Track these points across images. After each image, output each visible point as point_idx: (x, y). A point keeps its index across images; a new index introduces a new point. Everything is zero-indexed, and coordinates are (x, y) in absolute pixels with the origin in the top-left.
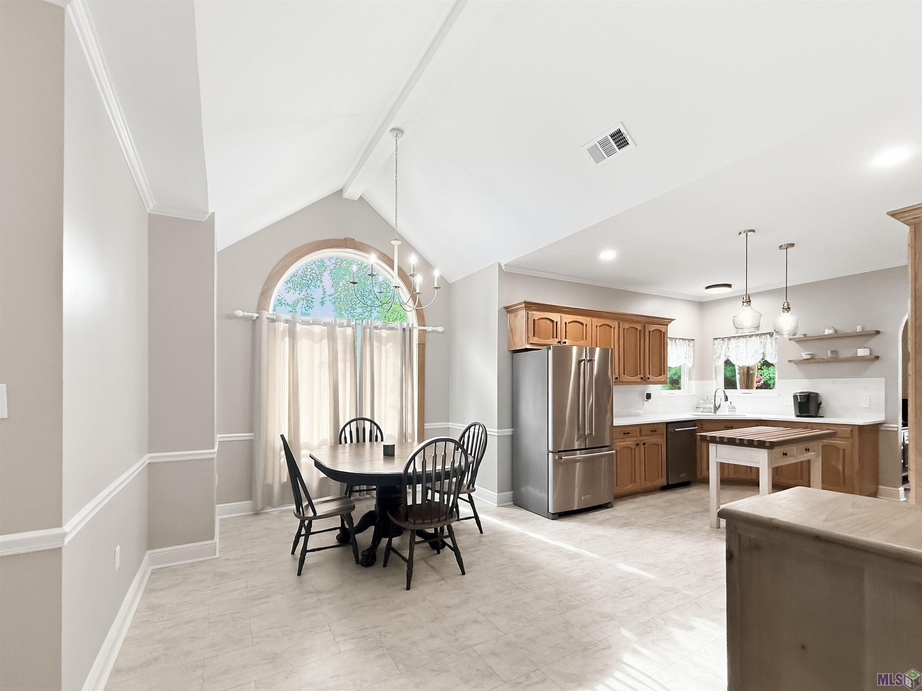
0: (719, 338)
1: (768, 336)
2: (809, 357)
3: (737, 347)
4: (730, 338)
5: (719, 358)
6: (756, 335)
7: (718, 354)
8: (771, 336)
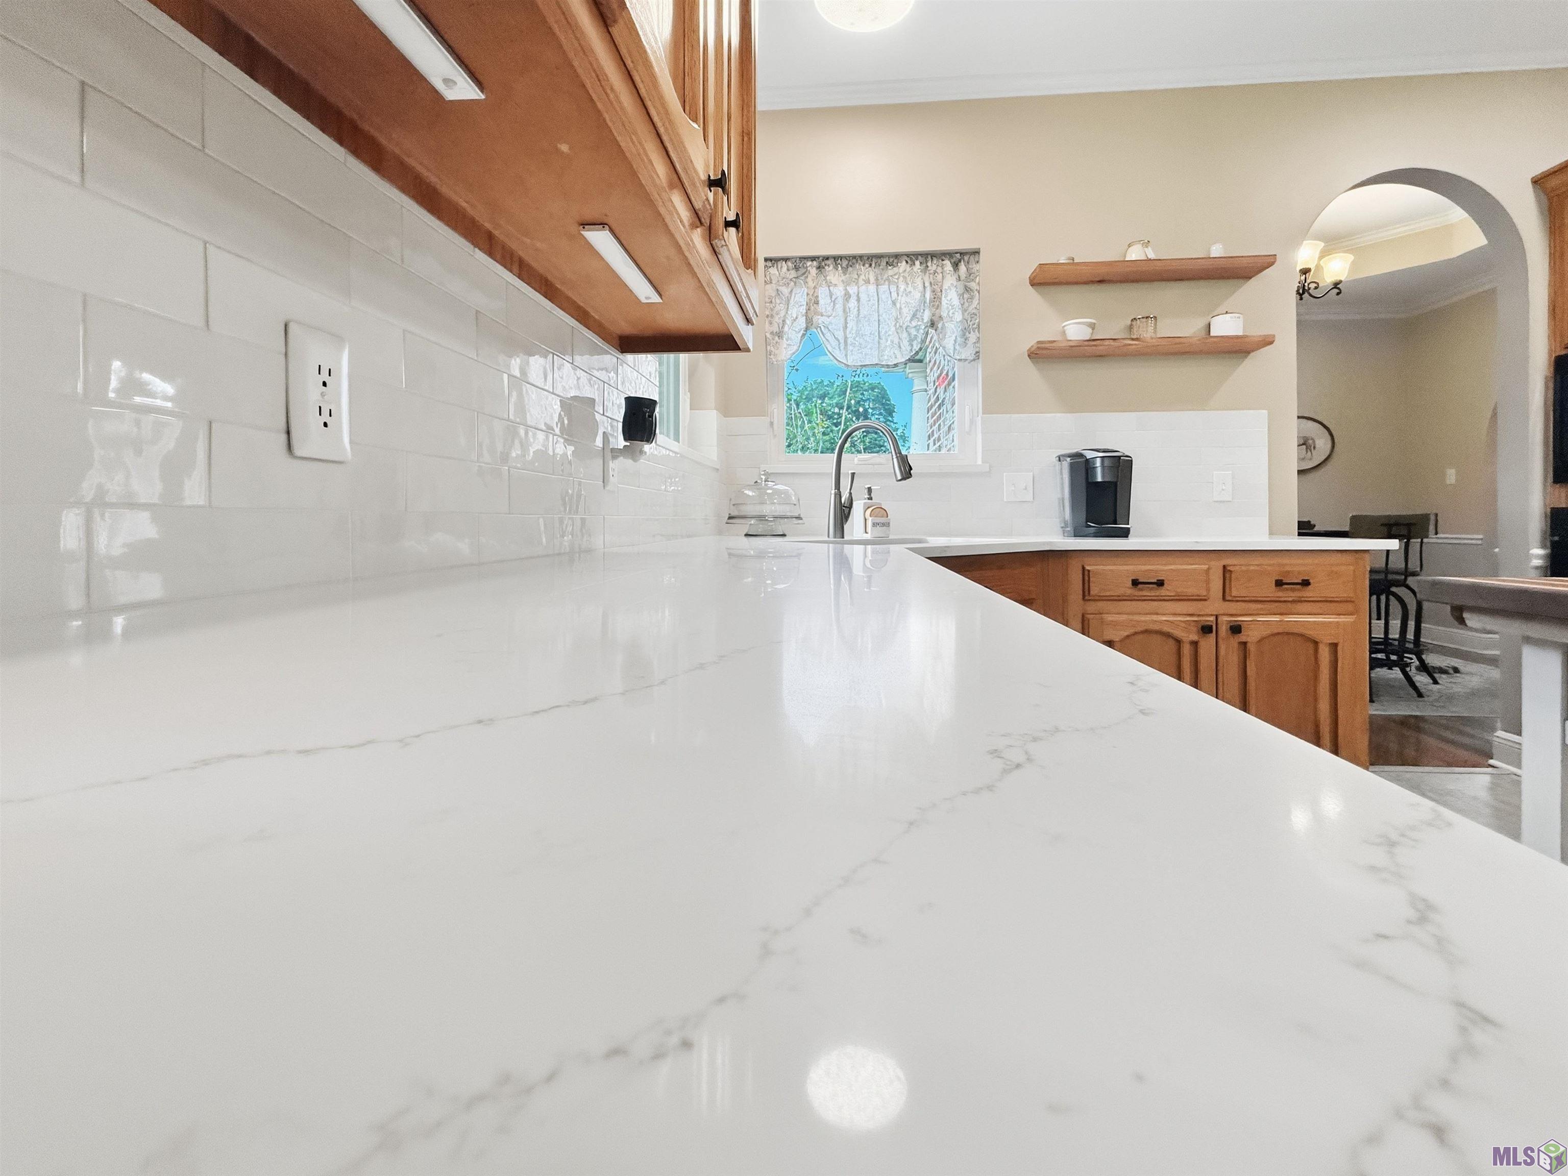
0: (786, 260)
1: (948, 264)
3: (847, 296)
4: (821, 261)
5: (780, 334)
6: (911, 257)
7: (777, 320)
8: (956, 265)
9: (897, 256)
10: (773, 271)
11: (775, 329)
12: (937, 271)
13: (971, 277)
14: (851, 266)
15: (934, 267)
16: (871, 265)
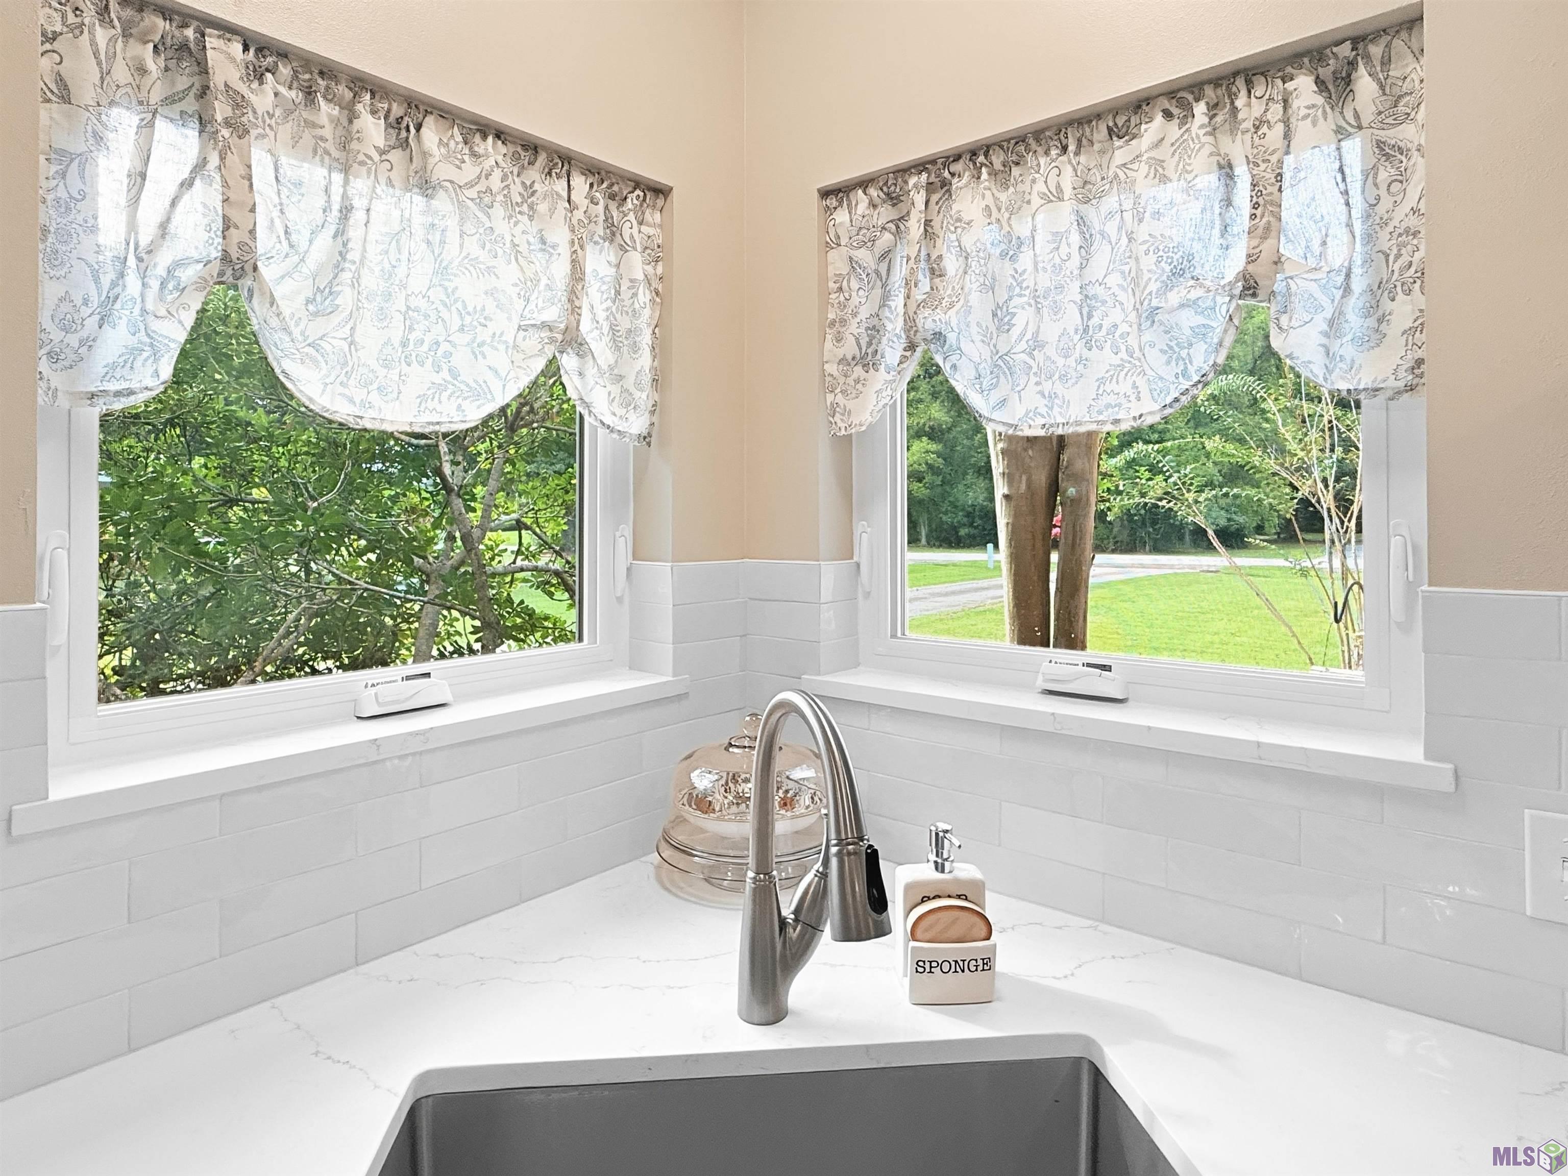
0: (864, 183)
1: (1305, 88)
4: (940, 169)
6: (1182, 96)
8: (1336, 84)
9: (1138, 104)
12: (1269, 116)
13: (1401, 108)
14: (1017, 164)
15: (1257, 108)
16: (1065, 149)
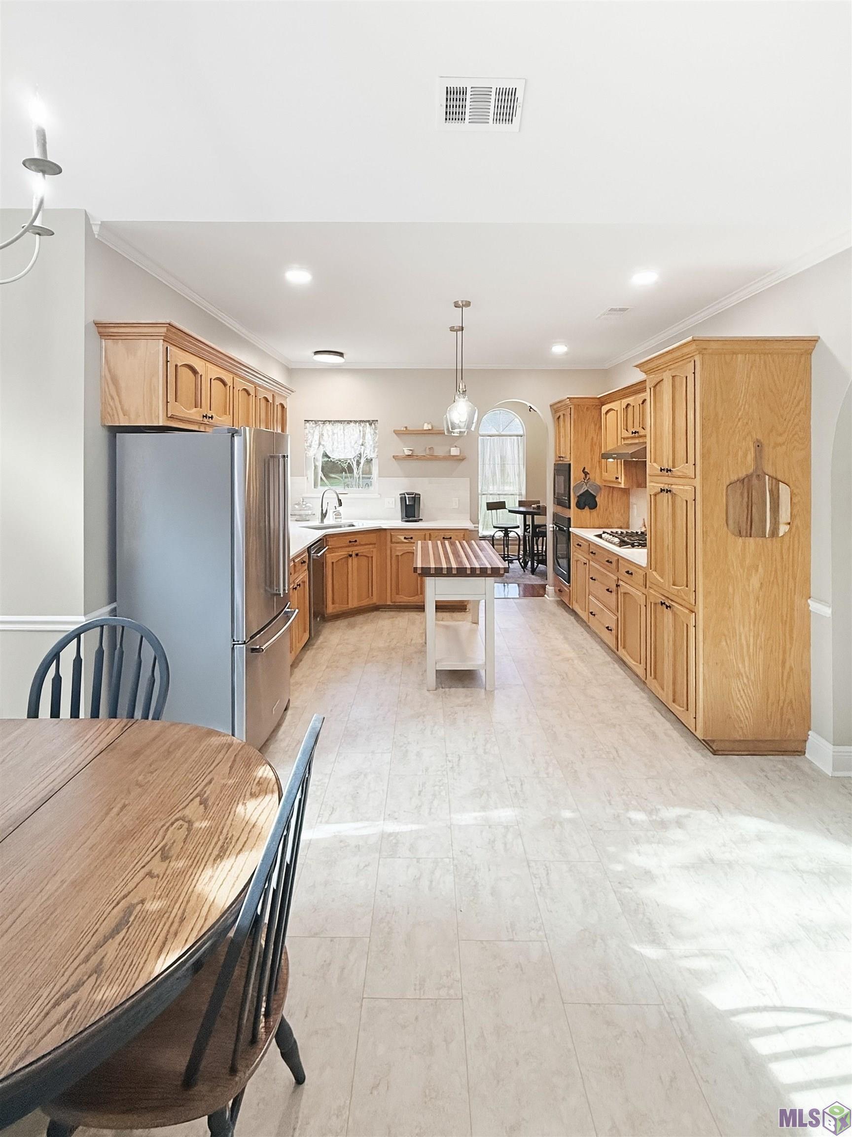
1: (368, 424)
2: (410, 453)
3: (333, 434)
4: (324, 422)
5: (310, 446)
6: (355, 422)
7: (309, 441)
8: (371, 424)
9: (351, 421)
10: (308, 424)
11: (308, 445)
13: (376, 430)
14: (335, 424)
15: (363, 426)
16: (341, 424)
